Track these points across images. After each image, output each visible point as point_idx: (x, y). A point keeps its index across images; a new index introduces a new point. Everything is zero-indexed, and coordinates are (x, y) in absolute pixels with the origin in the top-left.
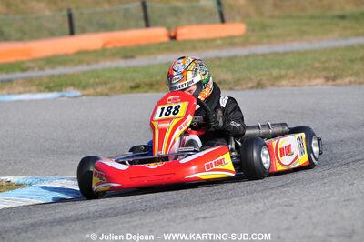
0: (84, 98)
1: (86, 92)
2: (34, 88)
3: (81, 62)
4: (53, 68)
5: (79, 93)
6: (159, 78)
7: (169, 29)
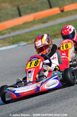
0: (28, 45)
1: (29, 43)
2: (7, 44)
3: (25, 28)
4: (14, 32)
5: (25, 43)
6: (58, 32)
7: (60, 7)
